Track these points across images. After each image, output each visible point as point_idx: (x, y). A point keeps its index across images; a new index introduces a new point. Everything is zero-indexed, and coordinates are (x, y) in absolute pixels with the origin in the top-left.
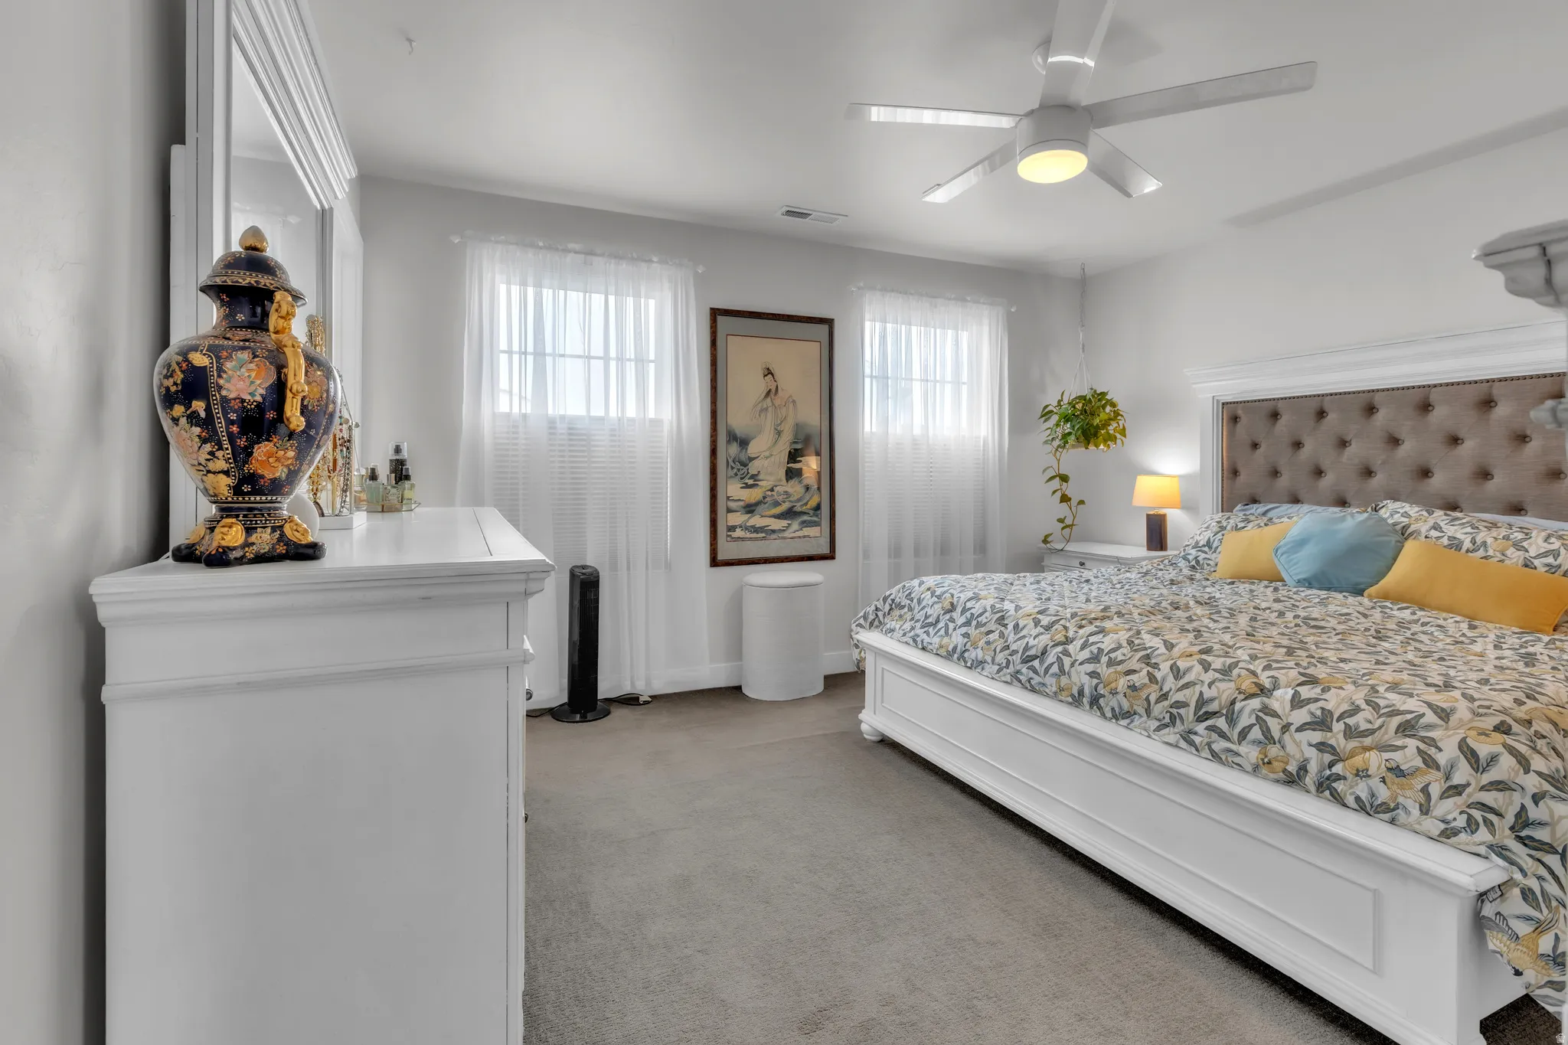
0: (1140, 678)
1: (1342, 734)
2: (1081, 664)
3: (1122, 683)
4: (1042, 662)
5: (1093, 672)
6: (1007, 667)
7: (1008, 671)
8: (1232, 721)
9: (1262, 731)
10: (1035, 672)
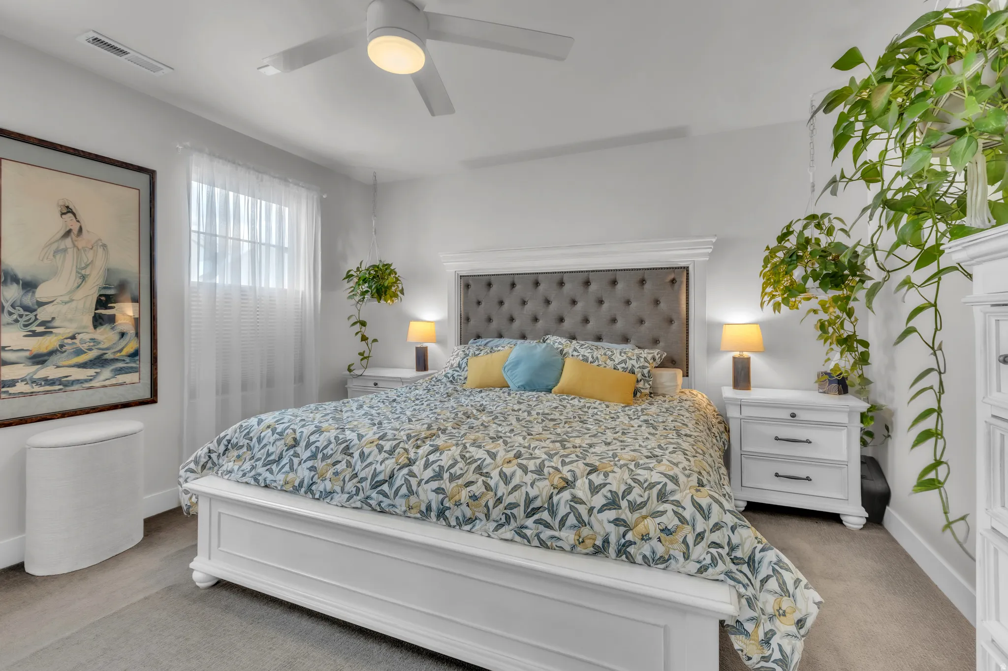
0: (478, 488)
1: (628, 509)
2: (427, 482)
3: (464, 495)
4: (391, 486)
5: (438, 489)
6: (357, 494)
7: (359, 498)
8: (553, 512)
9: (576, 517)
10: (385, 495)
